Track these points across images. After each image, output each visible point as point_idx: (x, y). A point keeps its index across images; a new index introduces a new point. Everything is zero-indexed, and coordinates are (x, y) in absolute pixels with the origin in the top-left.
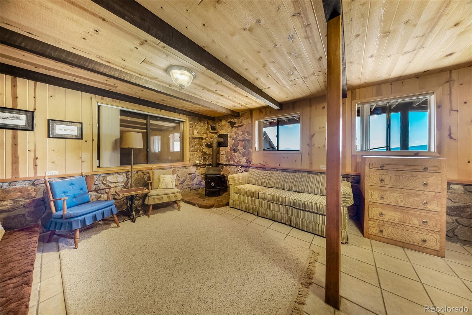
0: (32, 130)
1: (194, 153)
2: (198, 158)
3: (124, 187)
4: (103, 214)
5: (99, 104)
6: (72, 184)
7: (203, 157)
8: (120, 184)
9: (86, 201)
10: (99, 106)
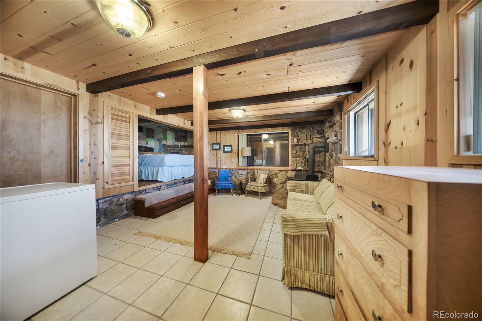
0: (220, 150)
1: (295, 159)
2: (300, 165)
3: (246, 178)
4: (225, 186)
5: (238, 134)
6: (224, 172)
7: (306, 163)
8: (244, 176)
9: (228, 180)
10: (239, 135)
